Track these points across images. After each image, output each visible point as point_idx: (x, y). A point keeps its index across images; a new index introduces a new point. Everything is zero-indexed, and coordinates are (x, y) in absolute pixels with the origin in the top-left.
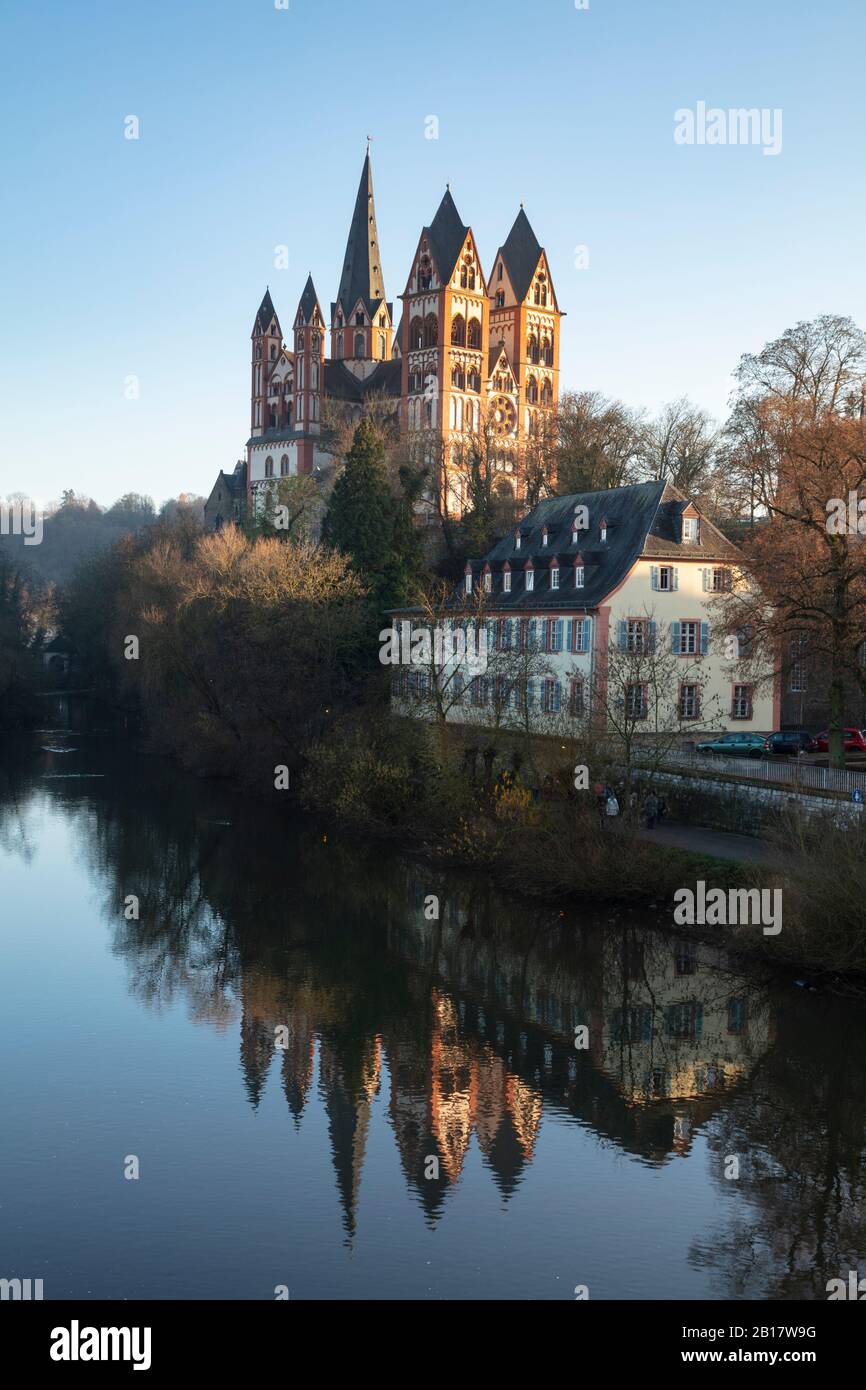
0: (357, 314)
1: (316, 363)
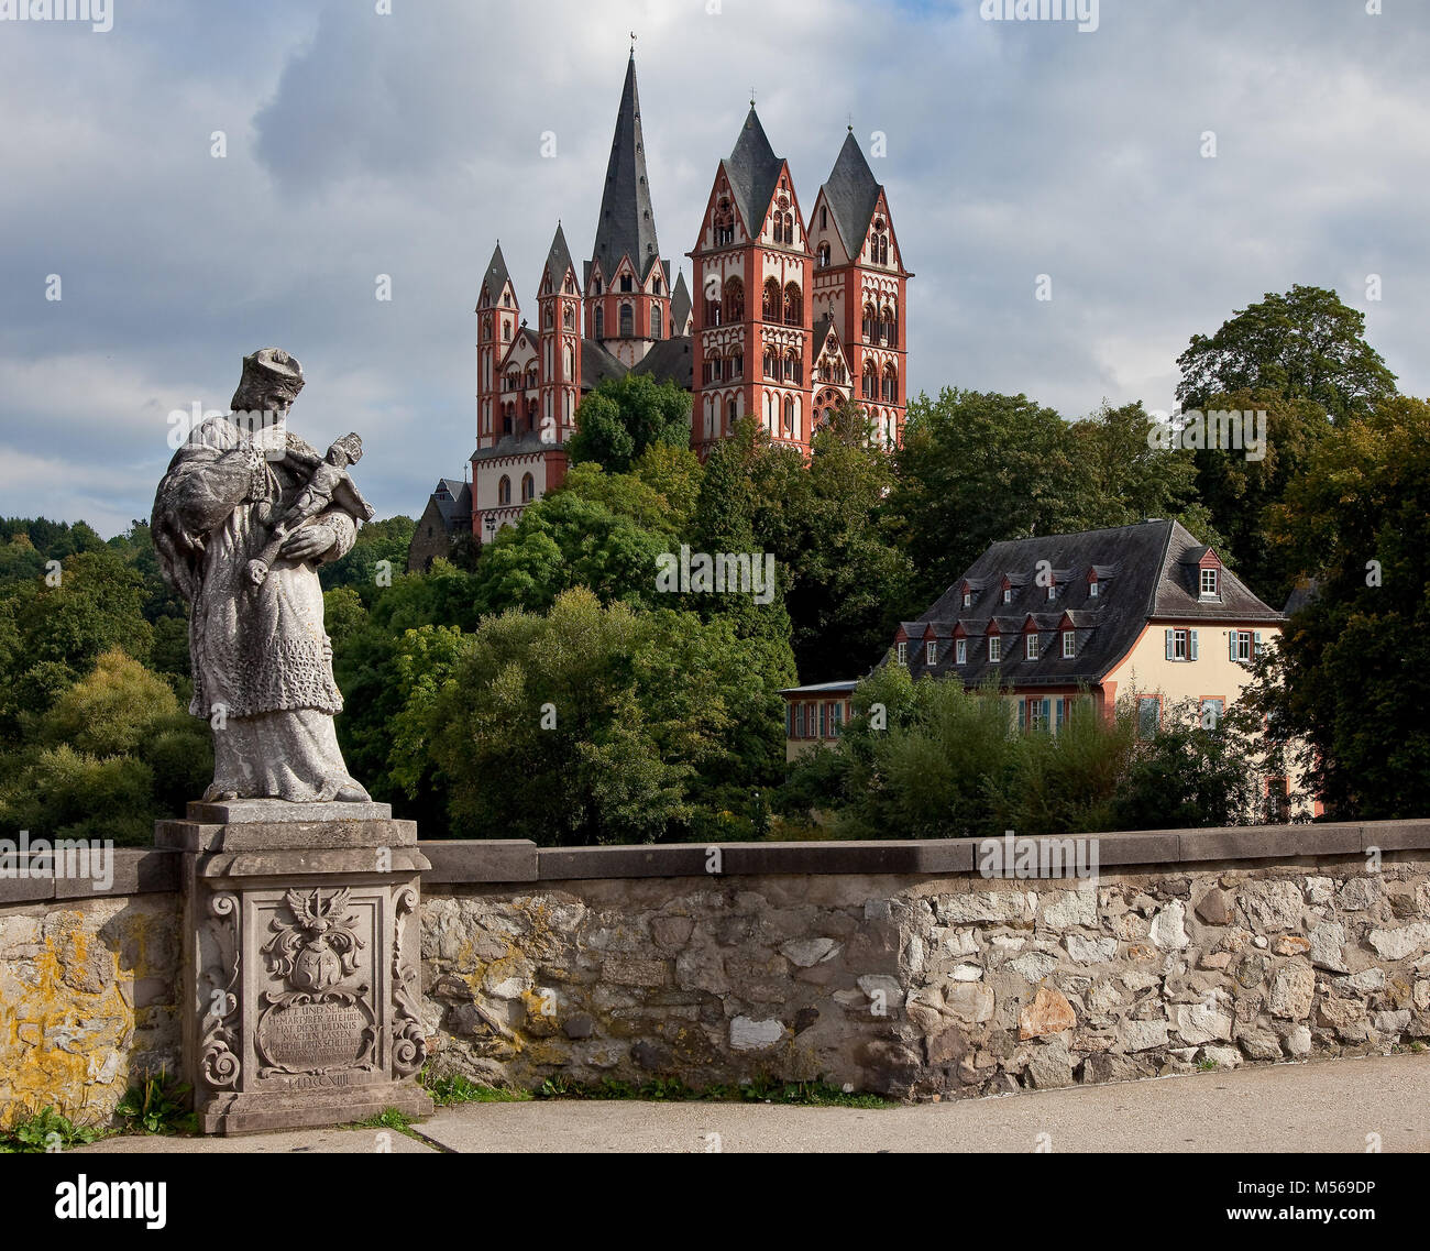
0: (623, 277)
1: (570, 346)
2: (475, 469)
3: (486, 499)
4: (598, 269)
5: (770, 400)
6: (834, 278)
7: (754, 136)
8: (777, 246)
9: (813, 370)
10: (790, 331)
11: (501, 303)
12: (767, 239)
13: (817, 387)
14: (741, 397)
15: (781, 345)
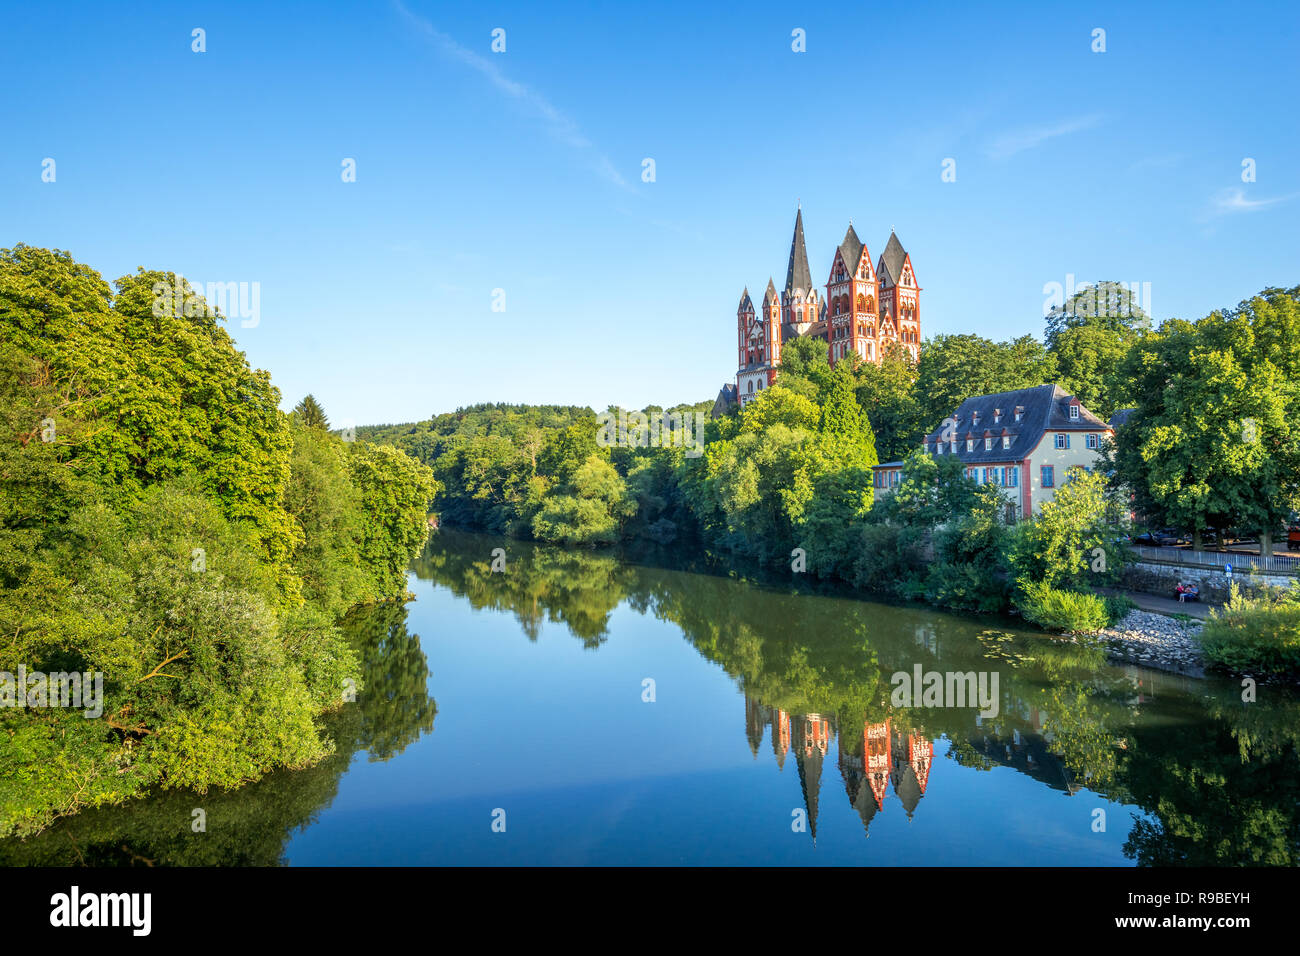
1: (776, 326)
2: (738, 379)
3: (743, 391)
5: (862, 344)
6: (888, 291)
7: (852, 237)
8: (863, 280)
9: (880, 331)
10: (869, 315)
11: (748, 311)
12: (858, 277)
13: (882, 339)
14: (849, 343)
15: (866, 321)
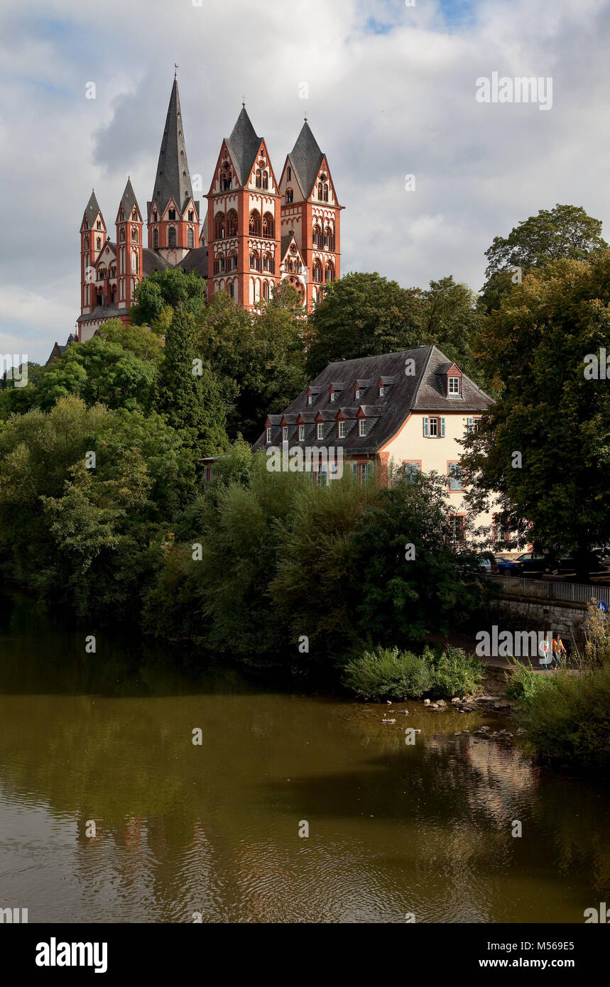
0: (170, 211)
1: (136, 252)
2: (80, 327)
4: (155, 207)
5: (254, 283)
6: (296, 209)
7: (244, 125)
8: (258, 190)
9: (281, 265)
10: (267, 241)
11: (95, 227)
12: (252, 186)
13: (284, 275)
14: (236, 281)
15: (261, 250)
